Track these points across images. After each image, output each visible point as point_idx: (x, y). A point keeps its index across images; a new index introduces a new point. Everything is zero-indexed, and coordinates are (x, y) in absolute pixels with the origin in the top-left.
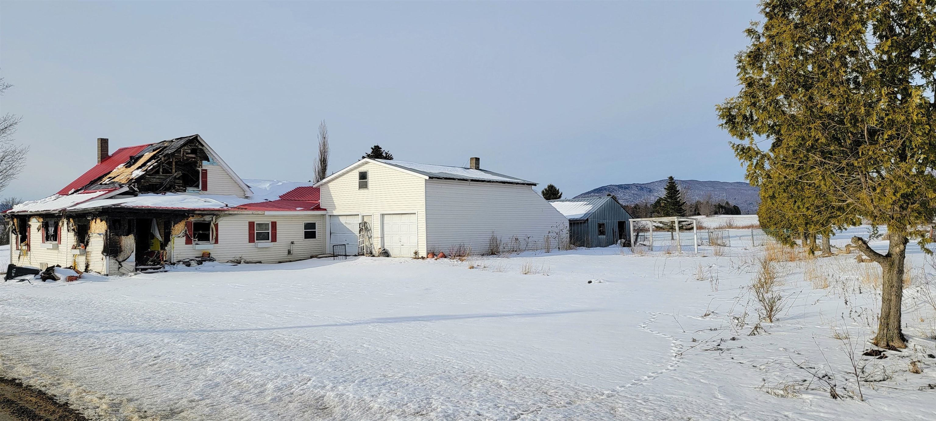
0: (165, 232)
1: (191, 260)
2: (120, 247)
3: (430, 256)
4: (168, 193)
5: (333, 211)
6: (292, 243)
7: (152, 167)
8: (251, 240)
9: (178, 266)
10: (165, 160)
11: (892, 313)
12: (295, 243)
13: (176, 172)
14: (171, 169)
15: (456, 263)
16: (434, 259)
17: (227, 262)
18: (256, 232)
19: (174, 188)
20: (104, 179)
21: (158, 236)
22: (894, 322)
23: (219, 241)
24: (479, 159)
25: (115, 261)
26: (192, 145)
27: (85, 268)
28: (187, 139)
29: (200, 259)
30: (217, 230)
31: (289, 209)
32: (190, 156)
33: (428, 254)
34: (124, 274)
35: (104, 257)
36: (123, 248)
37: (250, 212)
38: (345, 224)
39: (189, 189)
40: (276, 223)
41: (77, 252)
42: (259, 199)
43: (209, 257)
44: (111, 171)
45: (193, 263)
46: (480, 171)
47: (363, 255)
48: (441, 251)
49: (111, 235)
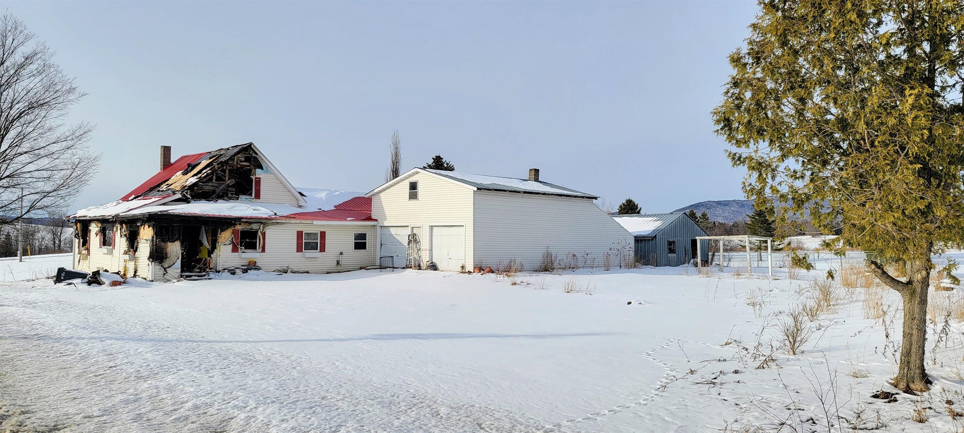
0: (212, 239)
1: (237, 268)
2: (166, 254)
3: (477, 271)
4: (220, 201)
5: (384, 222)
6: (341, 254)
7: (205, 174)
8: (299, 249)
9: (223, 273)
10: (219, 168)
11: (913, 350)
12: (344, 253)
13: (229, 179)
14: (225, 177)
15: (502, 278)
16: (480, 273)
17: (274, 271)
18: (304, 241)
19: (227, 196)
20: (162, 186)
21: (205, 243)
22: (915, 361)
23: (266, 249)
24: (538, 170)
25: (161, 267)
26: (245, 152)
27: (133, 273)
28: (241, 147)
29: (245, 267)
30: (264, 239)
31: (340, 219)
32: (244, 164)
33: (475, 268)
34: (168, 281)
35: (150, 263)
36: (169, 255)
37: (298, 221)
38: (394, 235)
39: (242, 197)
40: (325, 232)
41: (127, 257)
42: (311, 208)
43: (255, 266)
44: (170, 178)
45: (238, 271)
46: (538, 183)
47: (411, 267)
48: (488, 266)
49: (157, 241)
